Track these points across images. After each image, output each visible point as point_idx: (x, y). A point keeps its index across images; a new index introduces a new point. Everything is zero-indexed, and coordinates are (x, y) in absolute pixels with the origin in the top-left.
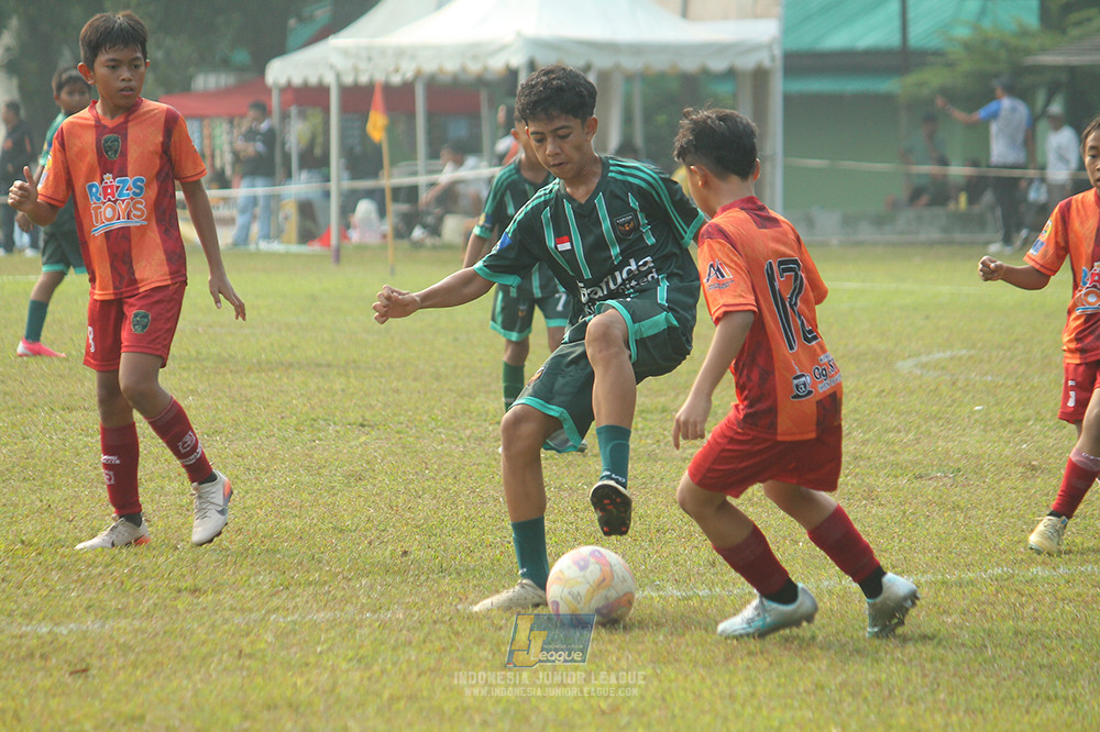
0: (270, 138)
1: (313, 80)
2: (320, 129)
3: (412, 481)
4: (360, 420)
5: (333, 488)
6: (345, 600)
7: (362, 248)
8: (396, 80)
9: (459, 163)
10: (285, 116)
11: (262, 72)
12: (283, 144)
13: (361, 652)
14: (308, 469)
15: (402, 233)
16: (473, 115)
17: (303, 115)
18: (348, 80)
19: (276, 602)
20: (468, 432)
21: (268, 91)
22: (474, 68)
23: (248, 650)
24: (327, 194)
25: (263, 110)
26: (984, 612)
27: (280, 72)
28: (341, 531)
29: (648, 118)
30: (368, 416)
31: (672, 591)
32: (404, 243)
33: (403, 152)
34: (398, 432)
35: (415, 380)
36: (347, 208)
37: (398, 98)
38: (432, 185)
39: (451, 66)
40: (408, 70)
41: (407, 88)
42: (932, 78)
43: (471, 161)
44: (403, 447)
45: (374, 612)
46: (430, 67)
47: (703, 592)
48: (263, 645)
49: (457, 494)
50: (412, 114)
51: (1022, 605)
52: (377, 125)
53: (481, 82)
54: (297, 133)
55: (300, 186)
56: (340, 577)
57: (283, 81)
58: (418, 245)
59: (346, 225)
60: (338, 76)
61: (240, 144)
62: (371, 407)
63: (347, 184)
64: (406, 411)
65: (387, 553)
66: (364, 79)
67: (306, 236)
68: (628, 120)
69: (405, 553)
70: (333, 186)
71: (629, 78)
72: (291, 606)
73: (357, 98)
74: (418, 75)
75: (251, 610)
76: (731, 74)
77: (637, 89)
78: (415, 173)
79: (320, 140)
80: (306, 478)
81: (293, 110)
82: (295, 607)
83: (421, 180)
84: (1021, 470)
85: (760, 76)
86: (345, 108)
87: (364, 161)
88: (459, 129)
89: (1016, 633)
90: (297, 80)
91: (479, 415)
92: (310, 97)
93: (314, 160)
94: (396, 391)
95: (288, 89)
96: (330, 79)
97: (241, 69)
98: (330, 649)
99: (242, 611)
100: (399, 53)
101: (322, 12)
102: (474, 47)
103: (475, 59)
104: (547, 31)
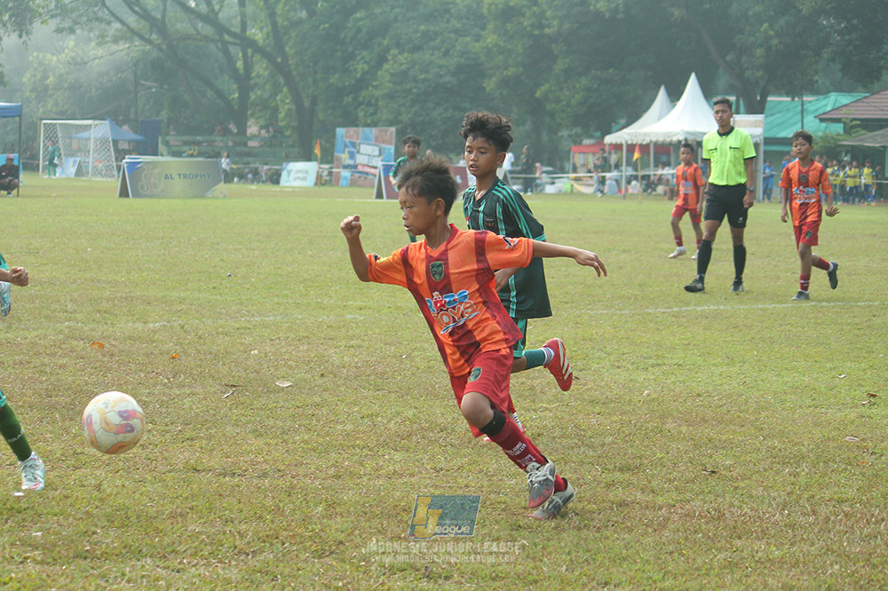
0: (605, 160)
1: (619, 142)
7: (632, 194)
8: (644, 143)
9: (663, 169)
10: (610, 153)
11: (603, 139)
15: (645, 191)
16: (668, 154)
17: (615, 153)
18: (630, 142)
21: (605, 145)
22: (668, 140)
24: (621, 176)
25: (604, 150)
27: (609, 139)
32: (645, 194)
33: (646, 165)
37: (644, 148)
38: (655, 175)
39: (661, 139)
40: (648, 140)
41: (648, 145)
43: (667, 168)
46: (654, 139)
50: (649, 153)
53: (670, 144)
54: (613, 158)
57: (609, 142)
59: (627, 188)
60: (626, 141)
61: (596, 162)
66: (634, 142)
70: (624, 174)
73: (631, 148)
74: (651, 141)
81: (613, 151)
83: (652, 173)
86: (628, 151)
88: (664, 159)
90: (614, 142)
92: (618, 147)
95: (611, 144)
96: (624, 142)
97: (597, 138)
100: (645, 135)
101: (623, 121)
102: (668, 134)
103: (668, 137)
104: (691, 129)
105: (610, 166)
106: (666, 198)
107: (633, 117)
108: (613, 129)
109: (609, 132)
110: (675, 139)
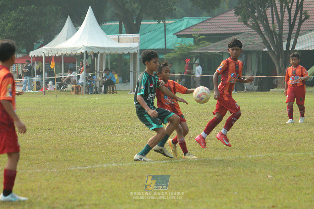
0: (30, 68)
1: (39, 56)
2: (41, 66)
3: (59, 141)
4: (48, 128)
5: (42, 143)
6: (44, 167)
7: (50, 91)
8: (57, 55)
9: (71, 73)
10: (33, 63)
11: (29, 54)
12: (33, 69)
13: (47, 178)
14: (37, 139)
16: (74, 63)
17: (37, 63)
18: (47, 55)
19: (29, 168)
20: (71, 131)
21: (30, 58)
22: (74, 53)
23: (22, 178)
25: (29, 62)
26: (180, 168)
27: (32, 54)
28: (44, 152)
29: (111, 63)
30: (50, 127)
31: (114, 165)
32: (59, 90)
33: (59, 71)
34: (57, 131)
35: (60, 120)
36: (47, 83)
37: (57, 59)
38: (65, 77)
39: (69, 52)
40: (60, 53)
41: (60, 57)
42: (172, 55)
43: (74, 73)
44: (57, 134)
45: (50, 170)
46: (64, 53)
47: (121, 165)
48: (25, 177)
49: (69, 144)
50: (60, 62)
51: (188, 167)
52: (53, 65)
54: (36, 67)
55: (37, 78)
56: (43, 162)
57: (33, 56)
58: (62, 91)
59: (46, 87)
60: (45, 54)
61: (24, 69)
62: (51, 126)
63: (47, 78)
64: (58, 126)
65: (53, 157)
66: (50, 55)
67: (38, 89)
68: (107, 64)
69: (57, 157)
70: (44, 78)
71: (107, 55)
72: (32, 168)
73: (49, 59)
74: (62, 55)
75: (23, 169)
76: (129, 54)
77: (109, 57)
78: (62, 76)
79: (41, 68)
80: (36, 141)
81: (35, 62)
82: (33, 169)
84: (188, 138)
85: (135, 54)
86: (46, 62)
87: (51, 73)
88: (71, 66)
89: (186, 173)
90: (36, 56)
91: (74, 127)
92: (39, 59)
93: (40, 73)
94: (56, 122)
96: (43, 55)
97: (24, 53)
98: (40, 178)
99: (22, 170)
100: (58, 50)
101: (41, 41)
102: (74, 49)
103: (74, 51)
104: (89, 45)
105: (34, 72)
106: (74, 93)
107: (49, 39)
108: (35, 47)
109: (33, 49)
110: (79, 52)
